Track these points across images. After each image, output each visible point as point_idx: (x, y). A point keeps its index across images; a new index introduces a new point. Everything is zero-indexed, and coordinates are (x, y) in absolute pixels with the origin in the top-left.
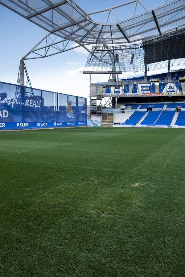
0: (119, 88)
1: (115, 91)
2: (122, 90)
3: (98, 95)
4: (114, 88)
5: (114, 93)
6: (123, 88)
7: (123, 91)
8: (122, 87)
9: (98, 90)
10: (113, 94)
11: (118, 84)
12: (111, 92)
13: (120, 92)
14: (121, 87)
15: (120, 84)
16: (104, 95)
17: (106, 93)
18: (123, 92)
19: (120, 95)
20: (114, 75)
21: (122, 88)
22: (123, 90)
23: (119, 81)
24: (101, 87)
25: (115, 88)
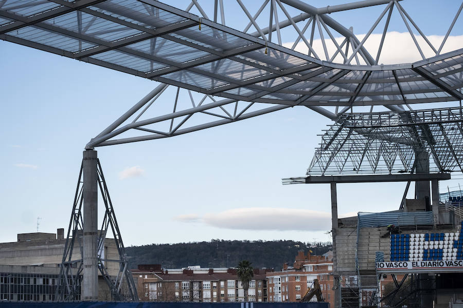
0: (442, 238)
1: (425, 252)
2: (451, 246)
3: (364, 267)
4: (422, 239)
5: (421, 259)
6: (457, 238)
7: (455, 250)
8: (452, 234)
9: (365, 248)
10: (419, 264)
11: (436, 221)
12: (411, 255)
13: (445, 254)
14: (447, 234)
15: (446, 219)
16: (385, 267)
17: (392, 259)
18: (455, 254)
19: (445, 266)
20: (423, 182)
21: (452, 238)
22: (455, 244)
23: (441, 206)
24: (375, 234)
25: (426, 239)
